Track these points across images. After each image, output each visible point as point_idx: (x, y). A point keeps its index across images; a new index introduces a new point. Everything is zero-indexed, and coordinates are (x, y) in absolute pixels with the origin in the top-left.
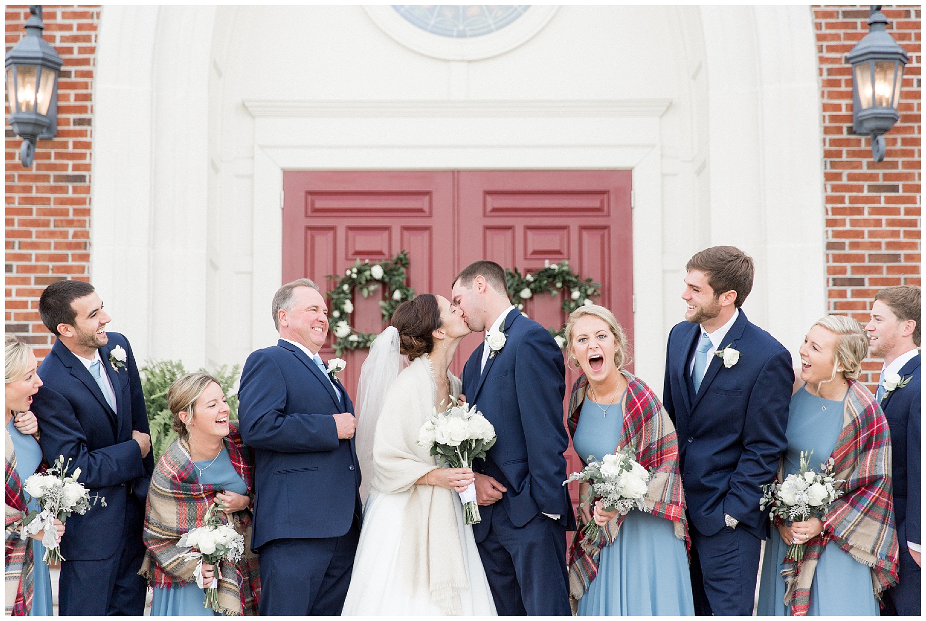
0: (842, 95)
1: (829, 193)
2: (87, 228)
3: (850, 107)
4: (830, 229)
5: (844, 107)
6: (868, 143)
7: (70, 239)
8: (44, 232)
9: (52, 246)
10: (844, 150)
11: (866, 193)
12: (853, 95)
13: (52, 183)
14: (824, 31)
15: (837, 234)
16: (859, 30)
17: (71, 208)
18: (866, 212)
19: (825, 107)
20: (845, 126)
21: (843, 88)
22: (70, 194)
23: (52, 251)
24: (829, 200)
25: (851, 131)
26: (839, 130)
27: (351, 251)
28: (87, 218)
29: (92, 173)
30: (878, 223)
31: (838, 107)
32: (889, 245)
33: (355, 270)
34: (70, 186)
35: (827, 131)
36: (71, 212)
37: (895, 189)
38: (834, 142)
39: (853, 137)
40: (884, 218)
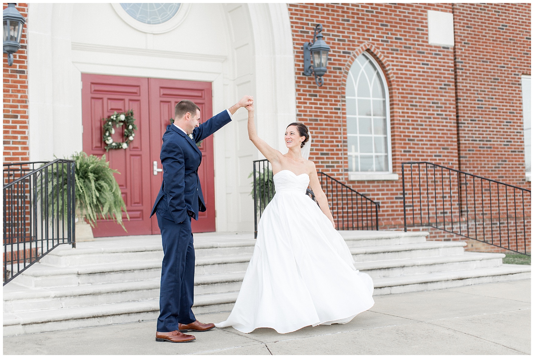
0: (300, 61)
1: (297, 96)
2: (27, 94)
3: (303, 66)
4: (298, 109)
5: (301, 66)
6: (309, 79)
7: (19, 98)
8: (7, 95)
9: (11, 101)
10: (301, 81)
11: (308, 97)
13: (10, 73)
14: (295, 37)
15: (300, 111)
17: (19, 85)
18: (308, 103)
19: (296, 65)
20: (302, 72)
21: (301, 59)
22: (18, 79)
23: (11, 103)
24: (297, 98)
25: (303, 74)
26: (299, 74)
27: (109, 108)
28: (26, 90)
29: (28, 70)
30: (311, 108)
31: (299, 65)
32: (315, 116)
33: (115, 116)
34: (18, 75)
35: (296, 73)
36: (19, 87)
37: (316, 96)
38: (299, 78)
39: (304, 76)
40: (313, 106)
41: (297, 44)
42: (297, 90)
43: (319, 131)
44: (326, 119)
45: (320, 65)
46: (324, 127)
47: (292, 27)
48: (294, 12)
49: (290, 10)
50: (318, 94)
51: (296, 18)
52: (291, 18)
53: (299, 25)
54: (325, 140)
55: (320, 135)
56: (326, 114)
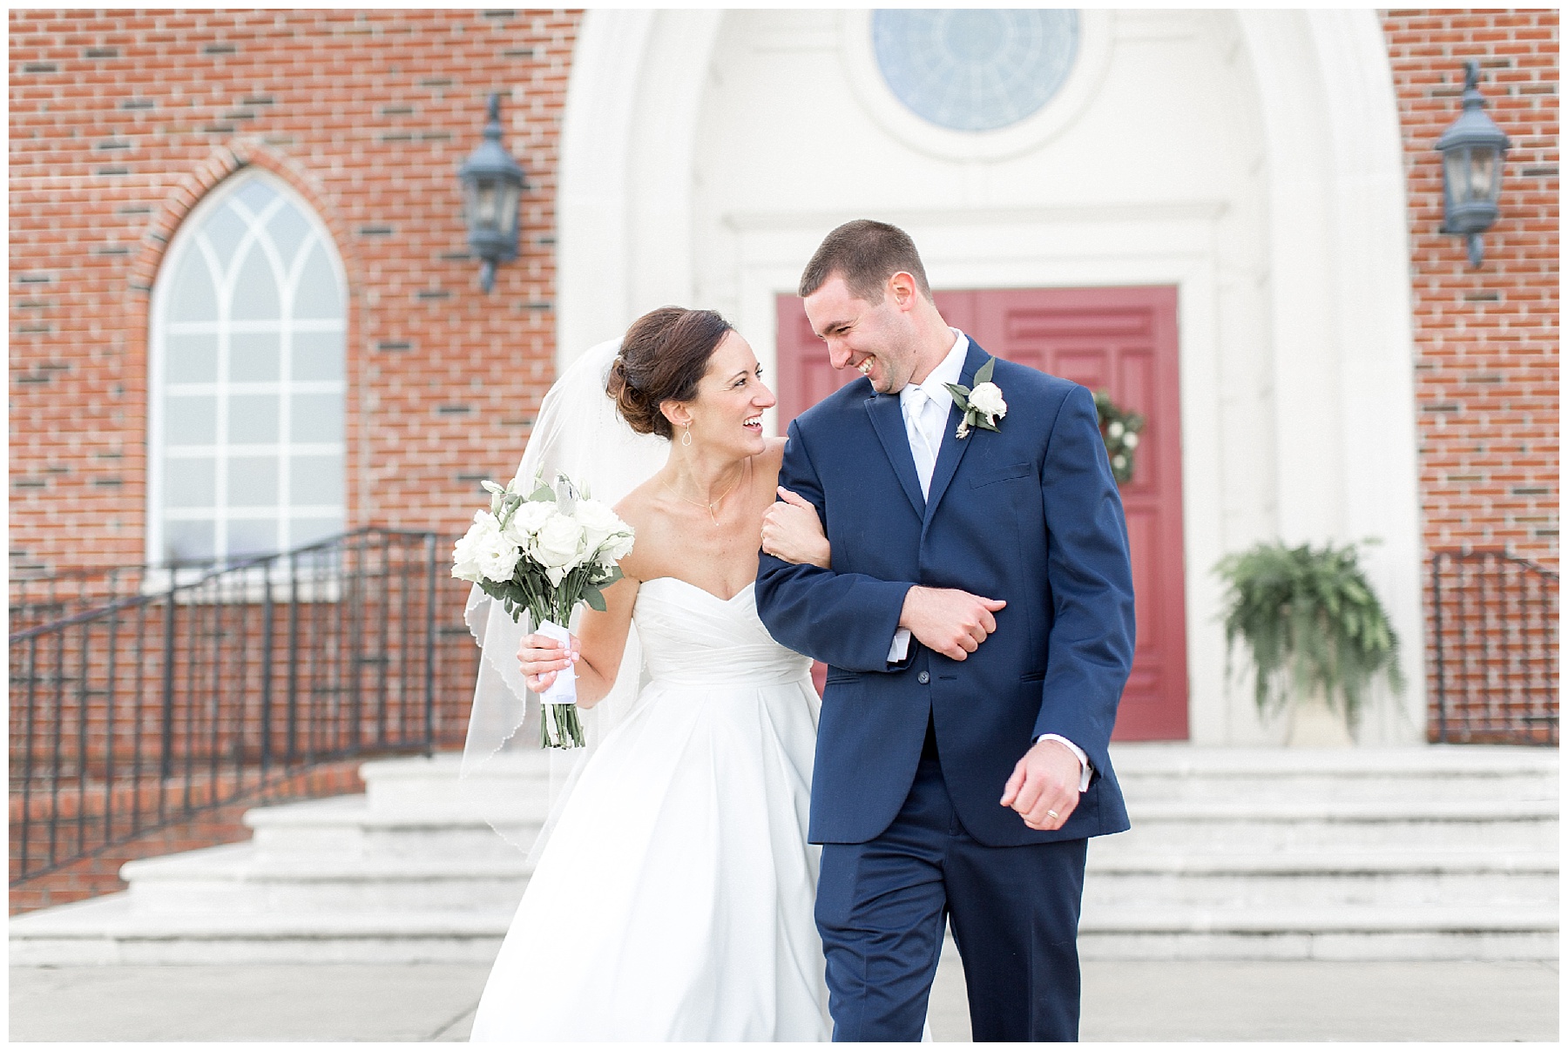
0: (1429, 189)
1: (1418, 303)
2: (554, 363)
3: (1441, 203)
4: (1419, 346)
5: (1432, 204)
6: (1463, 245)
10: (1435, 253)
11: (1460, 303)
12: (1443, 188)
13: (515, 313)
14: (1410, 113)
15: (1428, 353)
16: (1451, 111)
18: (1461, 325)
19: (1412, 203)
20: (1435, 224)
21: (1433, 180)
22: (535, 324)
24: (1418, 312)
25: (1442, 231)
26: (1427, 230)
28: (554, 351)
29: (558, 300)
30: (1474, 338)
31: (1425, 204)
32: (1490, 365)
34: (538, 315)
35: (1414, 231)
37: (1493, 297)
38: (1424, 245)
39: (1445, 238)
40: (1482, 333)
41: (1416, 135)
42: (1417, 286)
43: (1505, 413)
44: (1537, 371)
45: (1475, 194)
46: (1527, 399)
47: (1397, 82)
48: (1405, 32)
49: (1387, 28)
50: (1502, 293)
51: (1413, 53)
52: (1394, 54)
53: (1428, 72)
54: (1530, 443)
55: (1508, 429)
56: (1535, 358)
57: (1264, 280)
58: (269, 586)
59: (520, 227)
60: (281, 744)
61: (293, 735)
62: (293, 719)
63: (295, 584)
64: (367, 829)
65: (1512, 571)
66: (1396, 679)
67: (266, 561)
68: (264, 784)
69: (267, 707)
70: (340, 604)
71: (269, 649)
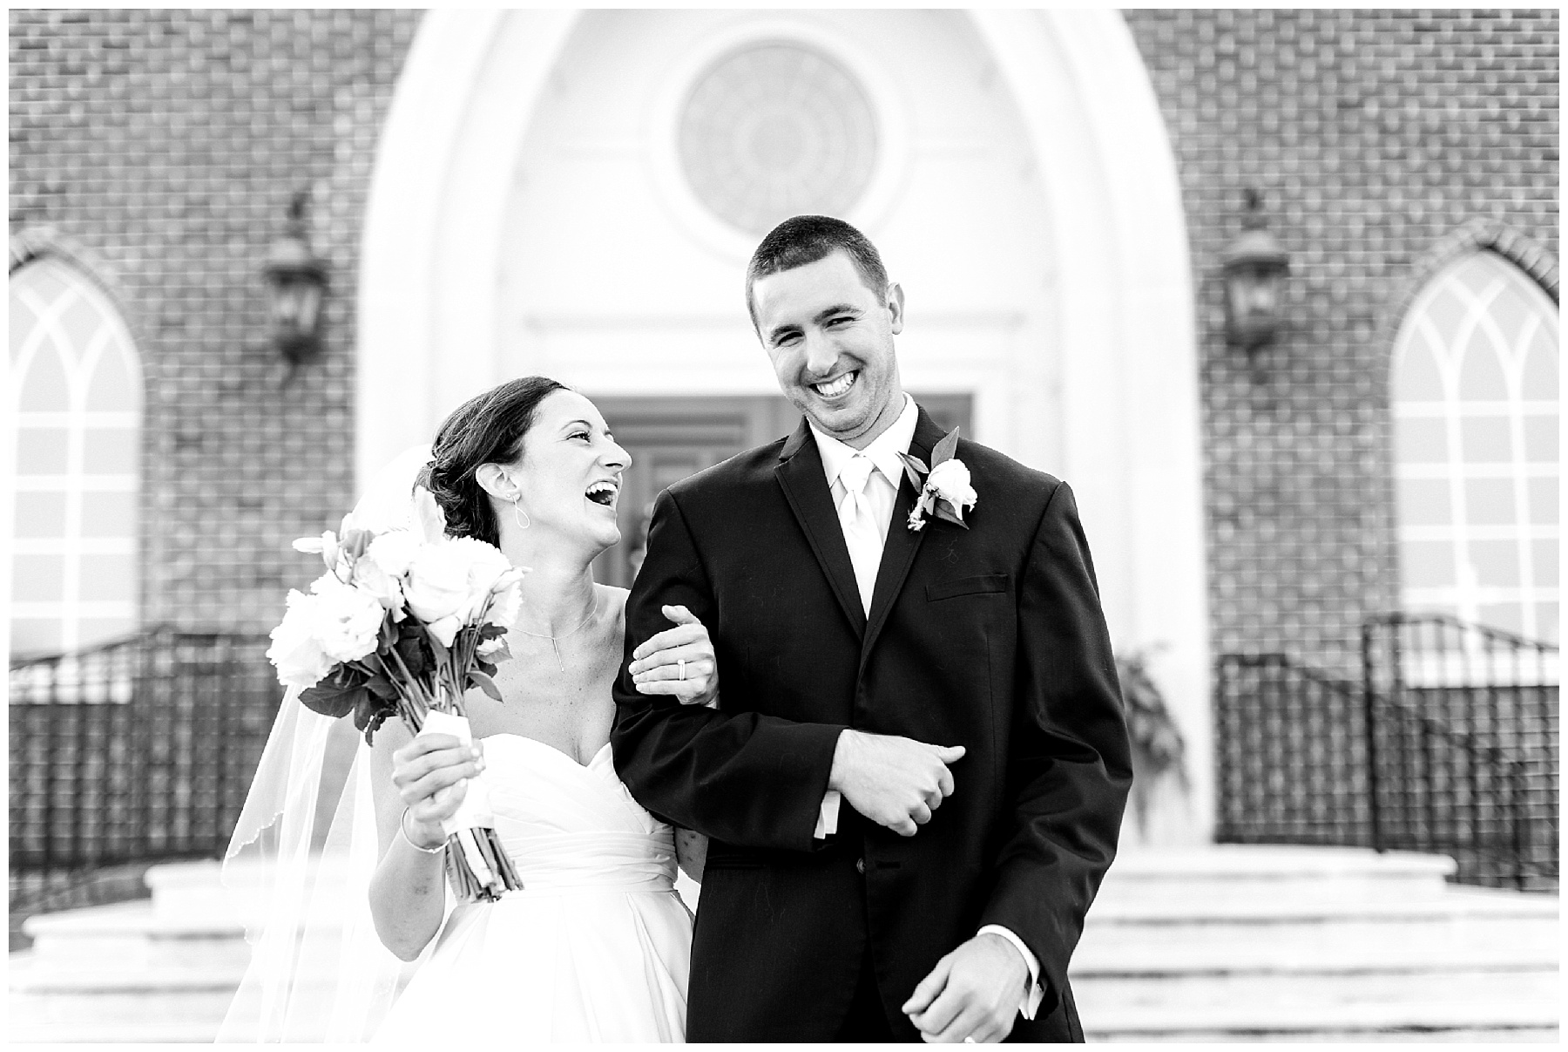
4: (1206, 459)
13: (313, 410)
17: (334, 438)
19: (1199, 318)
22: (334, 422)
34: (334, 412)
41: (1203, 250)
43: (1288, 522)
45: (1259, 312)
47: (1186, 198)
50: (1284, 404)
52: (1182, 171)
55: (1292, 538)
57: (1056, 389)
58: (53, 686)
59: (321, 322)
60: (64, 849)
61: (77, 840)
62: (77, 825)
63: (82, 684)
64: (154, 937)
65: (1294, 679)
66: (1184, 783)
67: (53, 661)
68: (46, 890)
69: (49, 812)
70: (129, 707)
71: (52, 752)
